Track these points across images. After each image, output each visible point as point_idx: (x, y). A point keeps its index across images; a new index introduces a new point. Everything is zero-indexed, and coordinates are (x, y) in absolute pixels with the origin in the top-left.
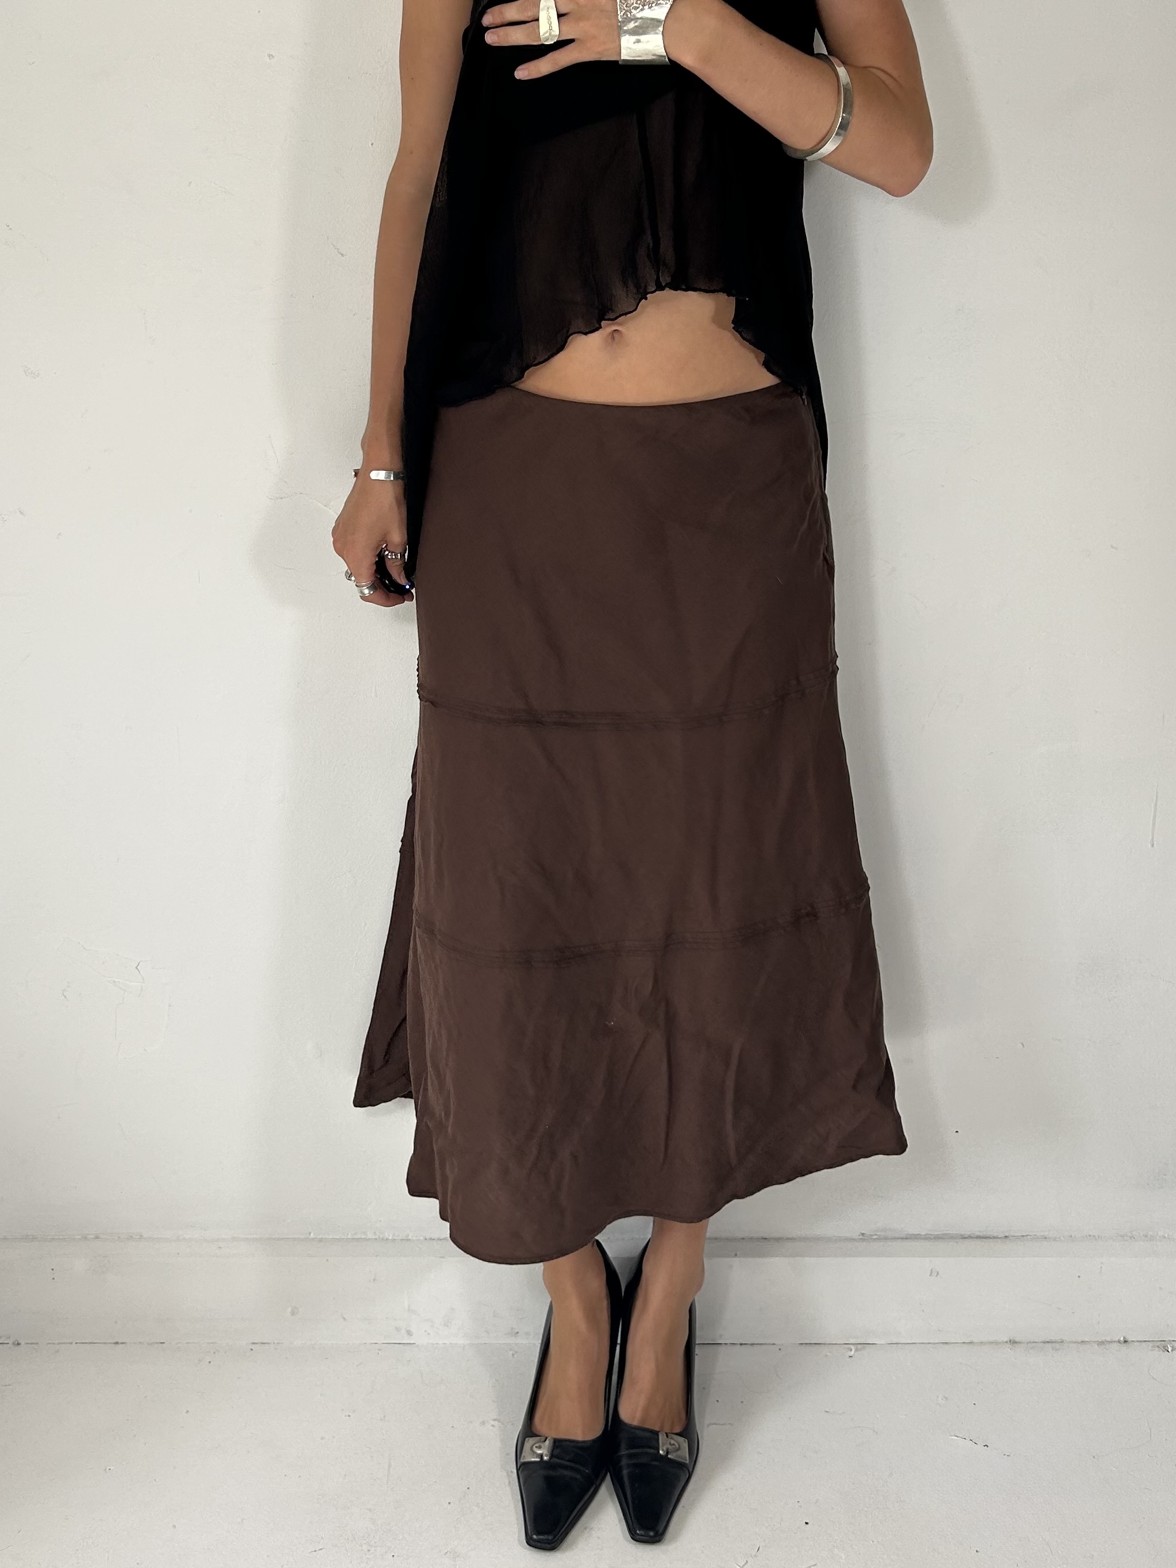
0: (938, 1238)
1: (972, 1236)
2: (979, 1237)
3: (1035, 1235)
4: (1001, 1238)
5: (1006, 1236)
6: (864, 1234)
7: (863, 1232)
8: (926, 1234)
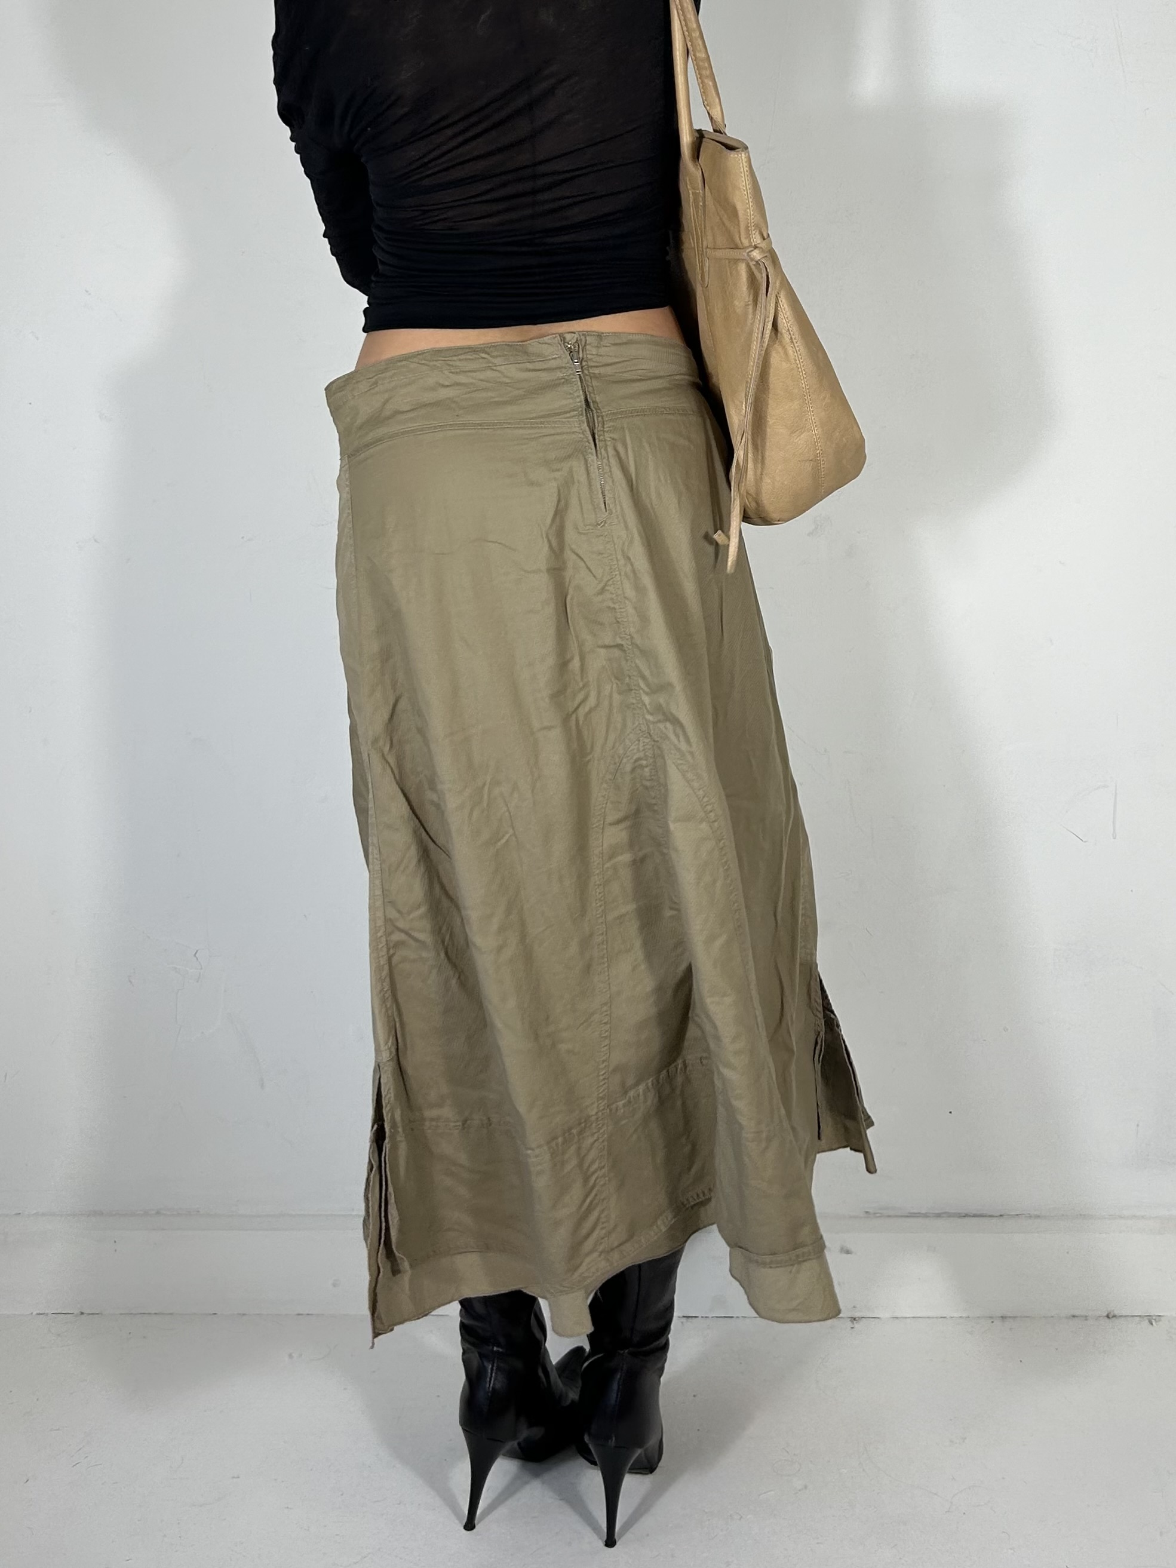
0: (939, 1216)
1: (972, 1215)
2: (975, 1216)
3: (1029, 1214)
4: (996, 1216)
5: (1001, 1215)
6: (867, 1212)
7: (867, 1210)
8: (926, 1213)
